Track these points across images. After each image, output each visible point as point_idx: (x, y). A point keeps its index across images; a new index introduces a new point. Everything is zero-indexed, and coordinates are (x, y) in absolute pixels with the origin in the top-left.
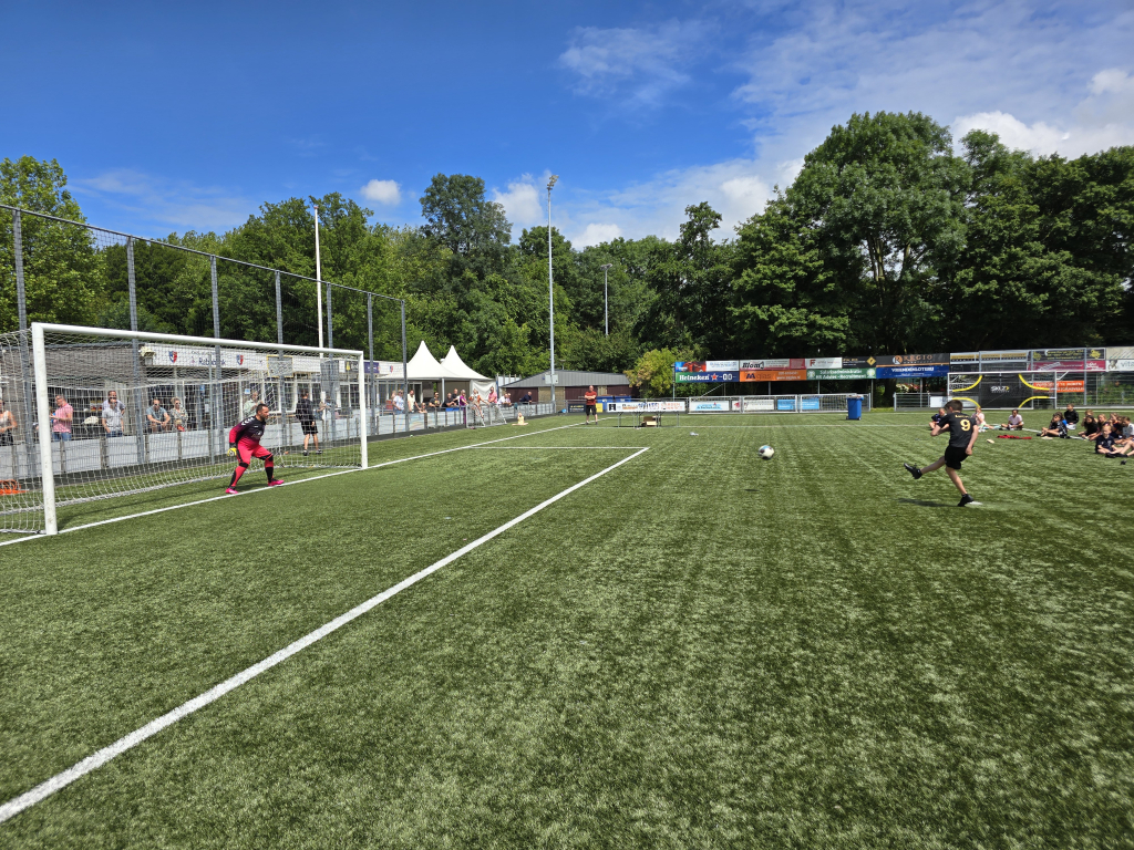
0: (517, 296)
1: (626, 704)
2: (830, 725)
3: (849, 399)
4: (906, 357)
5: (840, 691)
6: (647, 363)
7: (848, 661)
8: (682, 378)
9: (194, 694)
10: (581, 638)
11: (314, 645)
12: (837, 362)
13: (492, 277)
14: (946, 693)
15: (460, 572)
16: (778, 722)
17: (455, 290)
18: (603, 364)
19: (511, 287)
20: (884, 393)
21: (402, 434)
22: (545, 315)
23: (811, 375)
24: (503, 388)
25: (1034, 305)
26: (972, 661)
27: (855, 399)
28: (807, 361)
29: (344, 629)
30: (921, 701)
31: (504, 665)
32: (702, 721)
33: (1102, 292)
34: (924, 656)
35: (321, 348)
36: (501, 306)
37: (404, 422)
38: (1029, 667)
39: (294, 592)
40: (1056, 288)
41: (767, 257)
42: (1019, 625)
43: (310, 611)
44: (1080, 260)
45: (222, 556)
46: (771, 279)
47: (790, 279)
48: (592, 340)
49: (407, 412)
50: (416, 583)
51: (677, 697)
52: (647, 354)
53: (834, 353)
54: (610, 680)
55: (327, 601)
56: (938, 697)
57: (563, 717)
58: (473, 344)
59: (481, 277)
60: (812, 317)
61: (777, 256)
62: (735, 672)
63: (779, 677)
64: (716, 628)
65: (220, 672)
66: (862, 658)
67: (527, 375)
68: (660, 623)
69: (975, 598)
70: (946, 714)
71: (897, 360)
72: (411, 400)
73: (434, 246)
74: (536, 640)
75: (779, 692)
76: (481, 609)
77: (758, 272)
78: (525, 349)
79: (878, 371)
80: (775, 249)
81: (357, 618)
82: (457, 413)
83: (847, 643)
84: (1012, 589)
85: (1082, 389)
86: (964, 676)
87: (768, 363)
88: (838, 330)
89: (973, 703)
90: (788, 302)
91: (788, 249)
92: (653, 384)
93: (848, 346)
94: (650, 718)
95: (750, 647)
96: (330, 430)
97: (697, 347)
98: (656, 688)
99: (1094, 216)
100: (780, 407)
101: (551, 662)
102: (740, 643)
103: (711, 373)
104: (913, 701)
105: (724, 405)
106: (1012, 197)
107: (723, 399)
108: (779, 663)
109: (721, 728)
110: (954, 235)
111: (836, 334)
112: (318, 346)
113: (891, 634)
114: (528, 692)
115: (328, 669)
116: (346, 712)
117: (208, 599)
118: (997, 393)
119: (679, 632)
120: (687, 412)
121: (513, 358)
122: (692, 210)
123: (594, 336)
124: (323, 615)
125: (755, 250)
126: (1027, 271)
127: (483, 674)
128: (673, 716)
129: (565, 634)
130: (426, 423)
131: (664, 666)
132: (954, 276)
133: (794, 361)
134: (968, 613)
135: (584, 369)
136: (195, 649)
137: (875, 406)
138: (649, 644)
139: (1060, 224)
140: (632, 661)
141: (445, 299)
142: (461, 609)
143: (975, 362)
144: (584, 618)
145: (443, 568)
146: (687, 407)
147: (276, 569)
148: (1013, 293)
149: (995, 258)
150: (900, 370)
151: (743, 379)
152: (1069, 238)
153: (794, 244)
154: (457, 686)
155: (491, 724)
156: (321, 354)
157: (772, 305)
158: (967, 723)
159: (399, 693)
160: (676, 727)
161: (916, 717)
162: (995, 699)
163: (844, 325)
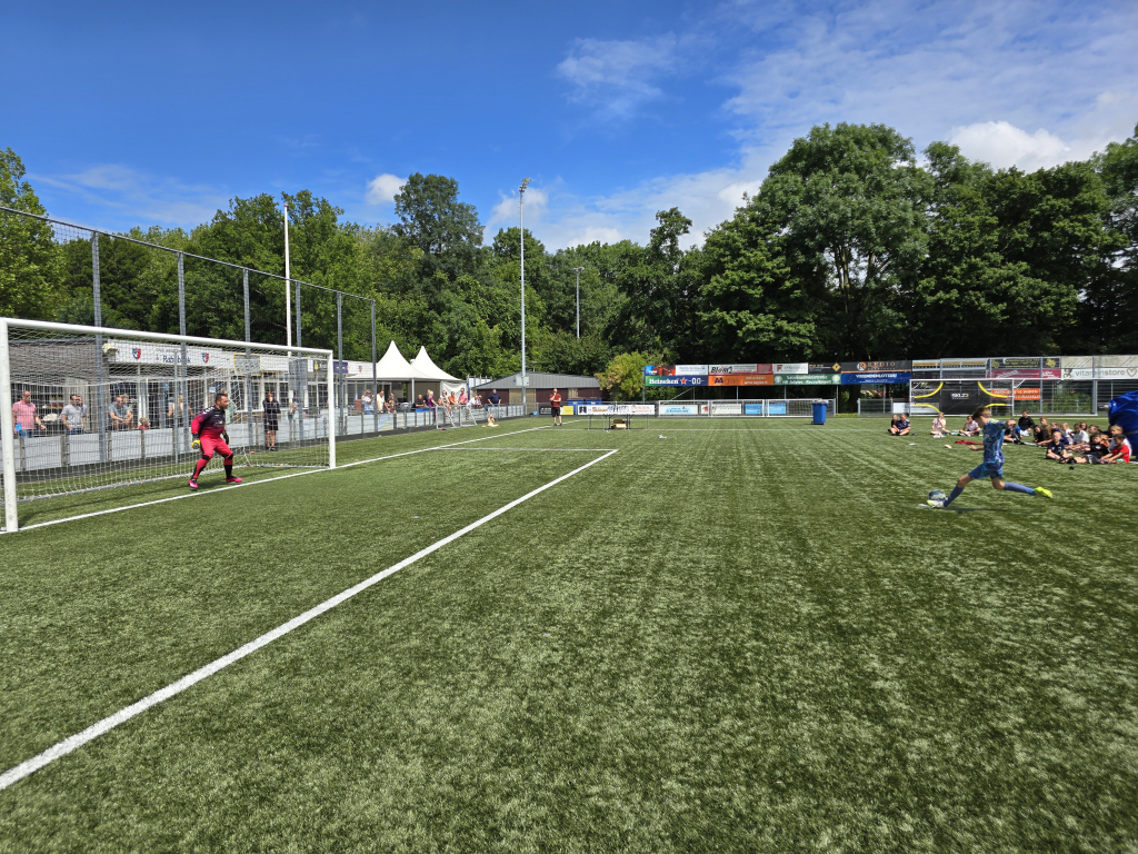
0: (489, 298)
1: (586, 692)
2: (777, 710)
3: (814, 405)
4: (870, 364)
5: (788, 679)
6: (618, 366)
7: (798, 652)
8: (652, 382)
9: (162, 684)
10: (545, 631)
11: (282, 638)
12: (803, 368)
13: (464, 278)
14: (887, 680)
15: (428, 569)
16: (729, 707)
17: (426, 290)
18: (574, 367)
19: (483, 289)
20: (848, 398)
21: (370, 435)
22: (517, 317)
23: (778, 380)
24: (473, 389)
25: (993, 315)
26: (913, 651)
27: (820, 404)
28: (775, 366)
29: (312, 623)
30: (863, 688)
31: (469, 656)
32: (657, 707)
33: (1057, 302)
34: (869, 647)
35: (289, 347)
36: (472, 307)
37: (373, 422)
38: (966, 657)
39: (262, 588)
40: (1014, 298)
41: (736, 263)
42: (960, 618)
43: (277, 606)
44: (1037, 271)
45: (188, 553)
46: (739, 285)
47: (757, 285)
48: (563, 343)
49: (376, 413)
50: (383, 580)
51: (635, 685)
52: (618, 358)
53: (801, 359)
54: (571, 669)
55: (294, 596)
56: (879, 684)
57: (525, 703)
58: (443, 346)
59: (452, 277)
60: (779, 323)
61: (745, 262)
62: (691, 662)
63: (732, 666)
64: (675, 621)
65: (188, 663)
66: (810, 649)
67: (498, 377)
68: (621, 617)
69: (921, 593)
70: (885, 699)
71: (861, 367)
72: (380, 400)
73: (405, 246)
74: (501, 632)
75: (731, 680)
76: (448, 604)
77: (727, 277)
78: (497, 351)
79: (843, 377)
80: (744, 255)
81: (325, 613)
82: (427, 414)
83: (797, 635)
84: (957, 586)
85: (1039, 397)
86: (905, 665)
87: (736, 368)
88: (804, 336)
89: (911, 689)
90: (756, 307)
91: (756, 256)
92: (623, 387)
93: (814, 352)
94: (609, 704)
95: (706, 639)
96: (298, 429)
97: (666, 350)
98: (615, 677)
99: (1049, 228)
100: (748, 411)
101: (515, 653)
102: (697, 636)
103: (680, 377)
104: (856, 688)
105: (692, 409)
106: (972, 208)
107: (690, 403)
108: (733, 653)
109: (675, 712)
110: (917, 245)
111: (802, 340)
112: (286, 344)
113: (840, 627)
114: (492, 681)
115: (295, 660)
116: (315, 700)
117: (175, 594)
118: (957, 400)
119: (639, 625)
120: (656, 416)
121: (484, 359)
122: (663, 216)
123: (566, 339)
124: (291, 610)
125: (725, 256)
126: (986, 281)
127: (449, 664)
128: (630, 702)
129: (529, 627)
130: (395, 423)
131: (623, 656)
132: (917, 284)
133: (760, 365)
134: (913, 607)
135: (555, 372)
136: (162, 642)
137: (840, 411)
138: (610, 636)
139: (1018, 236)
140: (593, 652)
141: (415, 299)
142: (428, 604)
143: (937, 369)
144: (548, 612)
145: (411, 565)
146: (656, 410)
147: (243, 565)
148: (973, 302)
149: (955, 268)
150: (865, 376)
151: (711, 383)
152: (1026, 248)
153: (762, 251)
154: (423, 676)
155: (455, 711)
156: (289, 353)
157: (740, 311)
158: (905, 707)
159: (367, 682)
160: (633, 712)
161: (858, 702)
162: (932, 686)
163: (810, 332)
